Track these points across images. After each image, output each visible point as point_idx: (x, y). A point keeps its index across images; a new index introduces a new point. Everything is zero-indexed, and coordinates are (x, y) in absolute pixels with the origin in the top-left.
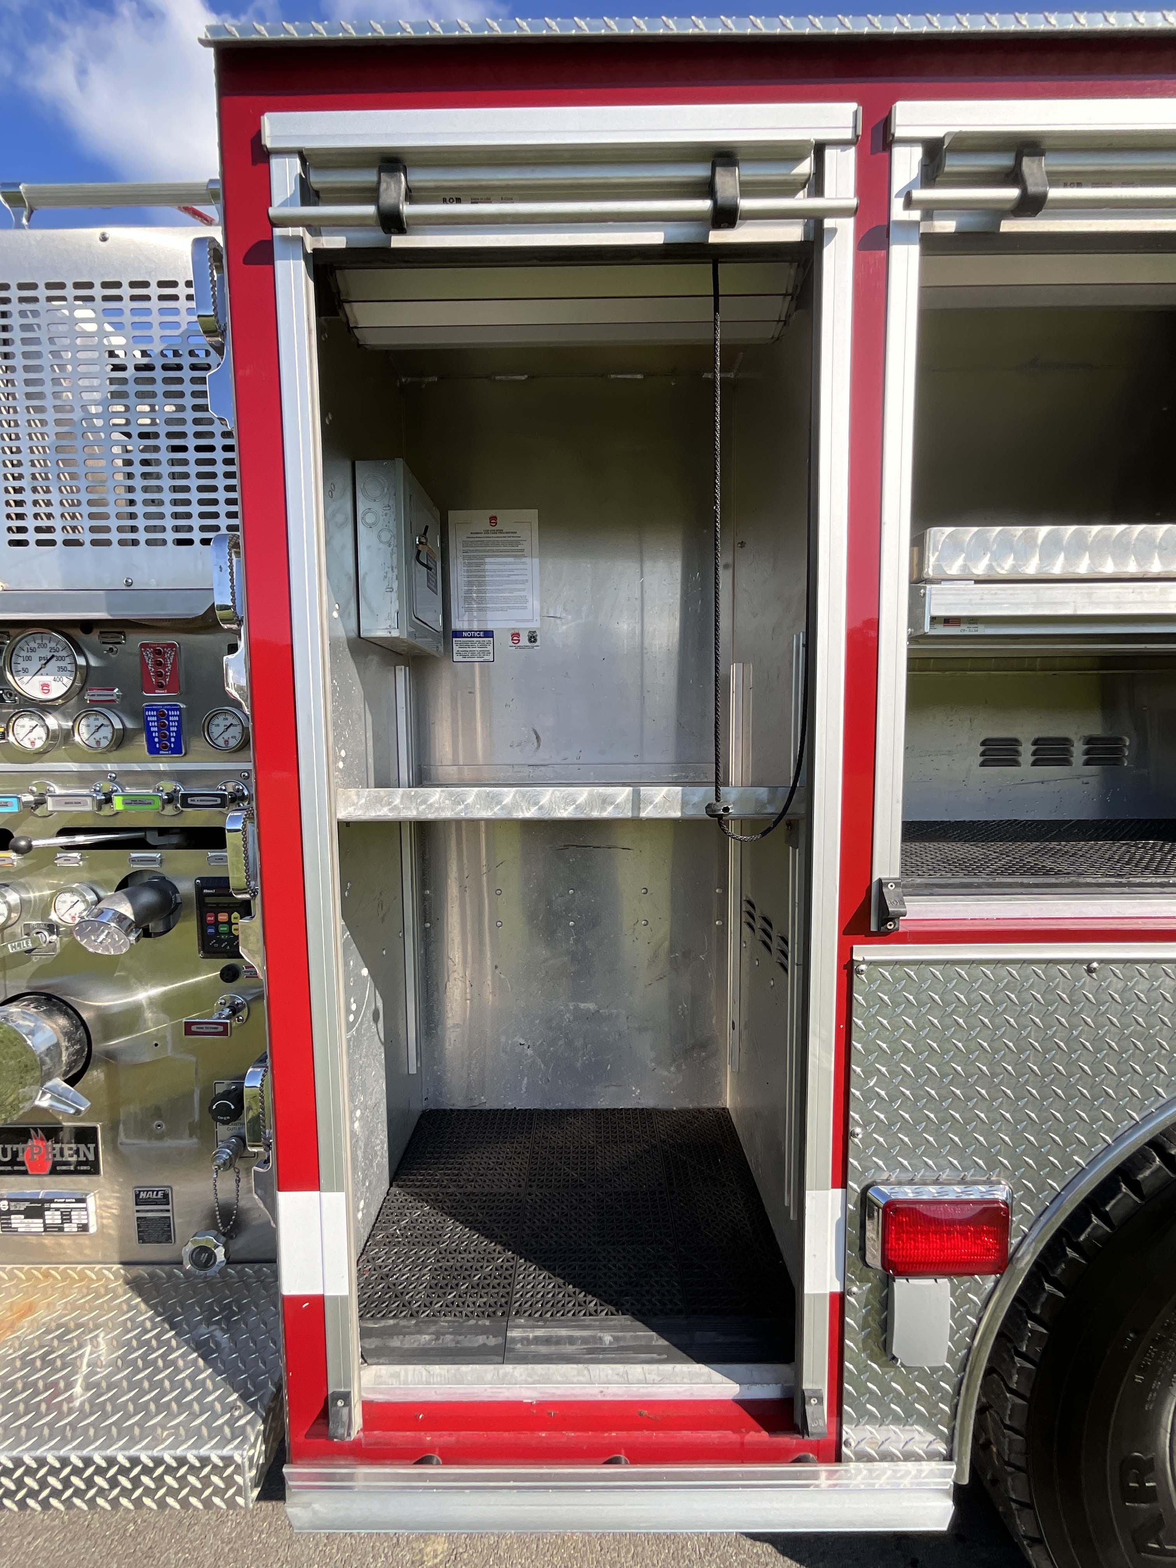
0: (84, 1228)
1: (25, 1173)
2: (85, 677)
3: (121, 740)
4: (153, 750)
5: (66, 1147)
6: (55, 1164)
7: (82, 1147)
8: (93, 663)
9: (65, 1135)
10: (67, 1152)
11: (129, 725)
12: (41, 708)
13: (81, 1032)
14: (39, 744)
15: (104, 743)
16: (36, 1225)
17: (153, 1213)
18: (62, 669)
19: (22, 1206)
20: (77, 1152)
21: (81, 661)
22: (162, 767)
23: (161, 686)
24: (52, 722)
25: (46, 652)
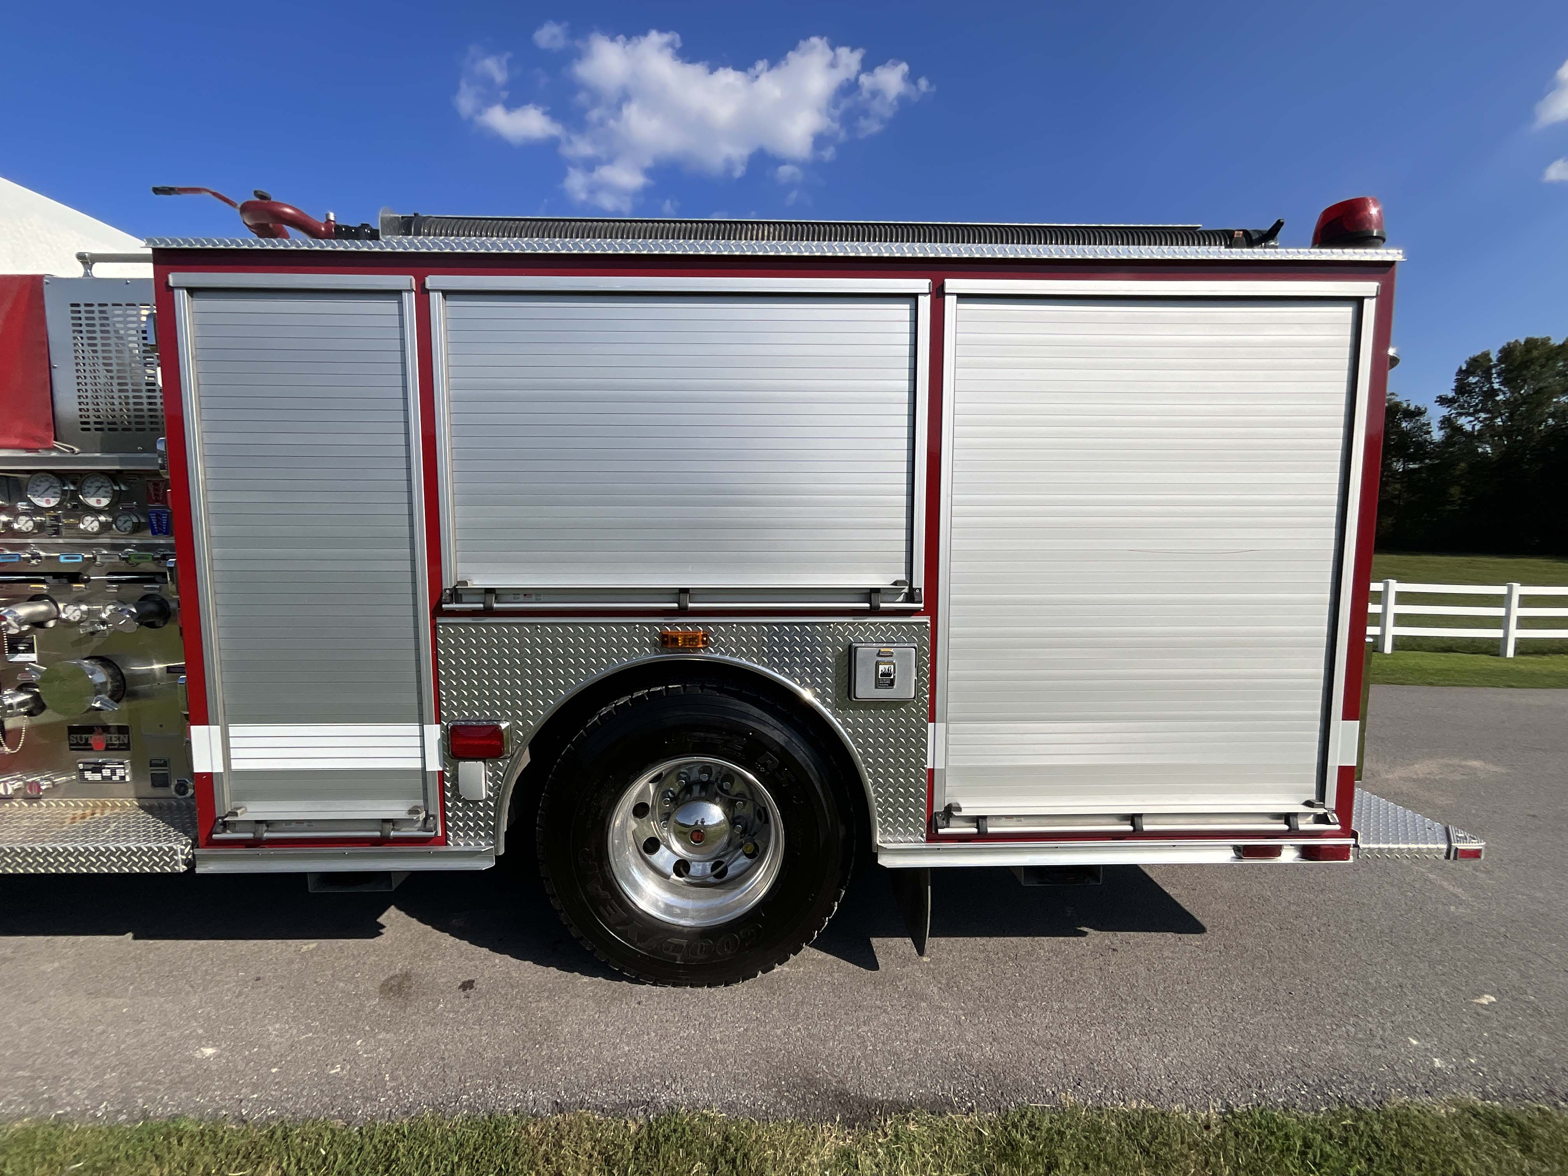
0: (123, 778)
1: (91, 749)
2: (118, 498)
3: (137, 528)
4: (154, 533)
5: (113, 736)
6: (107, 745)
7: (121, 736)
8: (123, 488)
9: (112, 730)
10: (113, 739)
11: (143, 520)
12: (95, 512)
13: (119, 678)
14: (96, 529)
15: (129, 529)
16: (98, 777)
17: (160, 771)
18: (107, 492)
19: (90, 767)
20: (119, 739)
21: (117, 488)
22: (162, 542)
23: (157, 501)
24: (102, 518)
25: (99, 484)
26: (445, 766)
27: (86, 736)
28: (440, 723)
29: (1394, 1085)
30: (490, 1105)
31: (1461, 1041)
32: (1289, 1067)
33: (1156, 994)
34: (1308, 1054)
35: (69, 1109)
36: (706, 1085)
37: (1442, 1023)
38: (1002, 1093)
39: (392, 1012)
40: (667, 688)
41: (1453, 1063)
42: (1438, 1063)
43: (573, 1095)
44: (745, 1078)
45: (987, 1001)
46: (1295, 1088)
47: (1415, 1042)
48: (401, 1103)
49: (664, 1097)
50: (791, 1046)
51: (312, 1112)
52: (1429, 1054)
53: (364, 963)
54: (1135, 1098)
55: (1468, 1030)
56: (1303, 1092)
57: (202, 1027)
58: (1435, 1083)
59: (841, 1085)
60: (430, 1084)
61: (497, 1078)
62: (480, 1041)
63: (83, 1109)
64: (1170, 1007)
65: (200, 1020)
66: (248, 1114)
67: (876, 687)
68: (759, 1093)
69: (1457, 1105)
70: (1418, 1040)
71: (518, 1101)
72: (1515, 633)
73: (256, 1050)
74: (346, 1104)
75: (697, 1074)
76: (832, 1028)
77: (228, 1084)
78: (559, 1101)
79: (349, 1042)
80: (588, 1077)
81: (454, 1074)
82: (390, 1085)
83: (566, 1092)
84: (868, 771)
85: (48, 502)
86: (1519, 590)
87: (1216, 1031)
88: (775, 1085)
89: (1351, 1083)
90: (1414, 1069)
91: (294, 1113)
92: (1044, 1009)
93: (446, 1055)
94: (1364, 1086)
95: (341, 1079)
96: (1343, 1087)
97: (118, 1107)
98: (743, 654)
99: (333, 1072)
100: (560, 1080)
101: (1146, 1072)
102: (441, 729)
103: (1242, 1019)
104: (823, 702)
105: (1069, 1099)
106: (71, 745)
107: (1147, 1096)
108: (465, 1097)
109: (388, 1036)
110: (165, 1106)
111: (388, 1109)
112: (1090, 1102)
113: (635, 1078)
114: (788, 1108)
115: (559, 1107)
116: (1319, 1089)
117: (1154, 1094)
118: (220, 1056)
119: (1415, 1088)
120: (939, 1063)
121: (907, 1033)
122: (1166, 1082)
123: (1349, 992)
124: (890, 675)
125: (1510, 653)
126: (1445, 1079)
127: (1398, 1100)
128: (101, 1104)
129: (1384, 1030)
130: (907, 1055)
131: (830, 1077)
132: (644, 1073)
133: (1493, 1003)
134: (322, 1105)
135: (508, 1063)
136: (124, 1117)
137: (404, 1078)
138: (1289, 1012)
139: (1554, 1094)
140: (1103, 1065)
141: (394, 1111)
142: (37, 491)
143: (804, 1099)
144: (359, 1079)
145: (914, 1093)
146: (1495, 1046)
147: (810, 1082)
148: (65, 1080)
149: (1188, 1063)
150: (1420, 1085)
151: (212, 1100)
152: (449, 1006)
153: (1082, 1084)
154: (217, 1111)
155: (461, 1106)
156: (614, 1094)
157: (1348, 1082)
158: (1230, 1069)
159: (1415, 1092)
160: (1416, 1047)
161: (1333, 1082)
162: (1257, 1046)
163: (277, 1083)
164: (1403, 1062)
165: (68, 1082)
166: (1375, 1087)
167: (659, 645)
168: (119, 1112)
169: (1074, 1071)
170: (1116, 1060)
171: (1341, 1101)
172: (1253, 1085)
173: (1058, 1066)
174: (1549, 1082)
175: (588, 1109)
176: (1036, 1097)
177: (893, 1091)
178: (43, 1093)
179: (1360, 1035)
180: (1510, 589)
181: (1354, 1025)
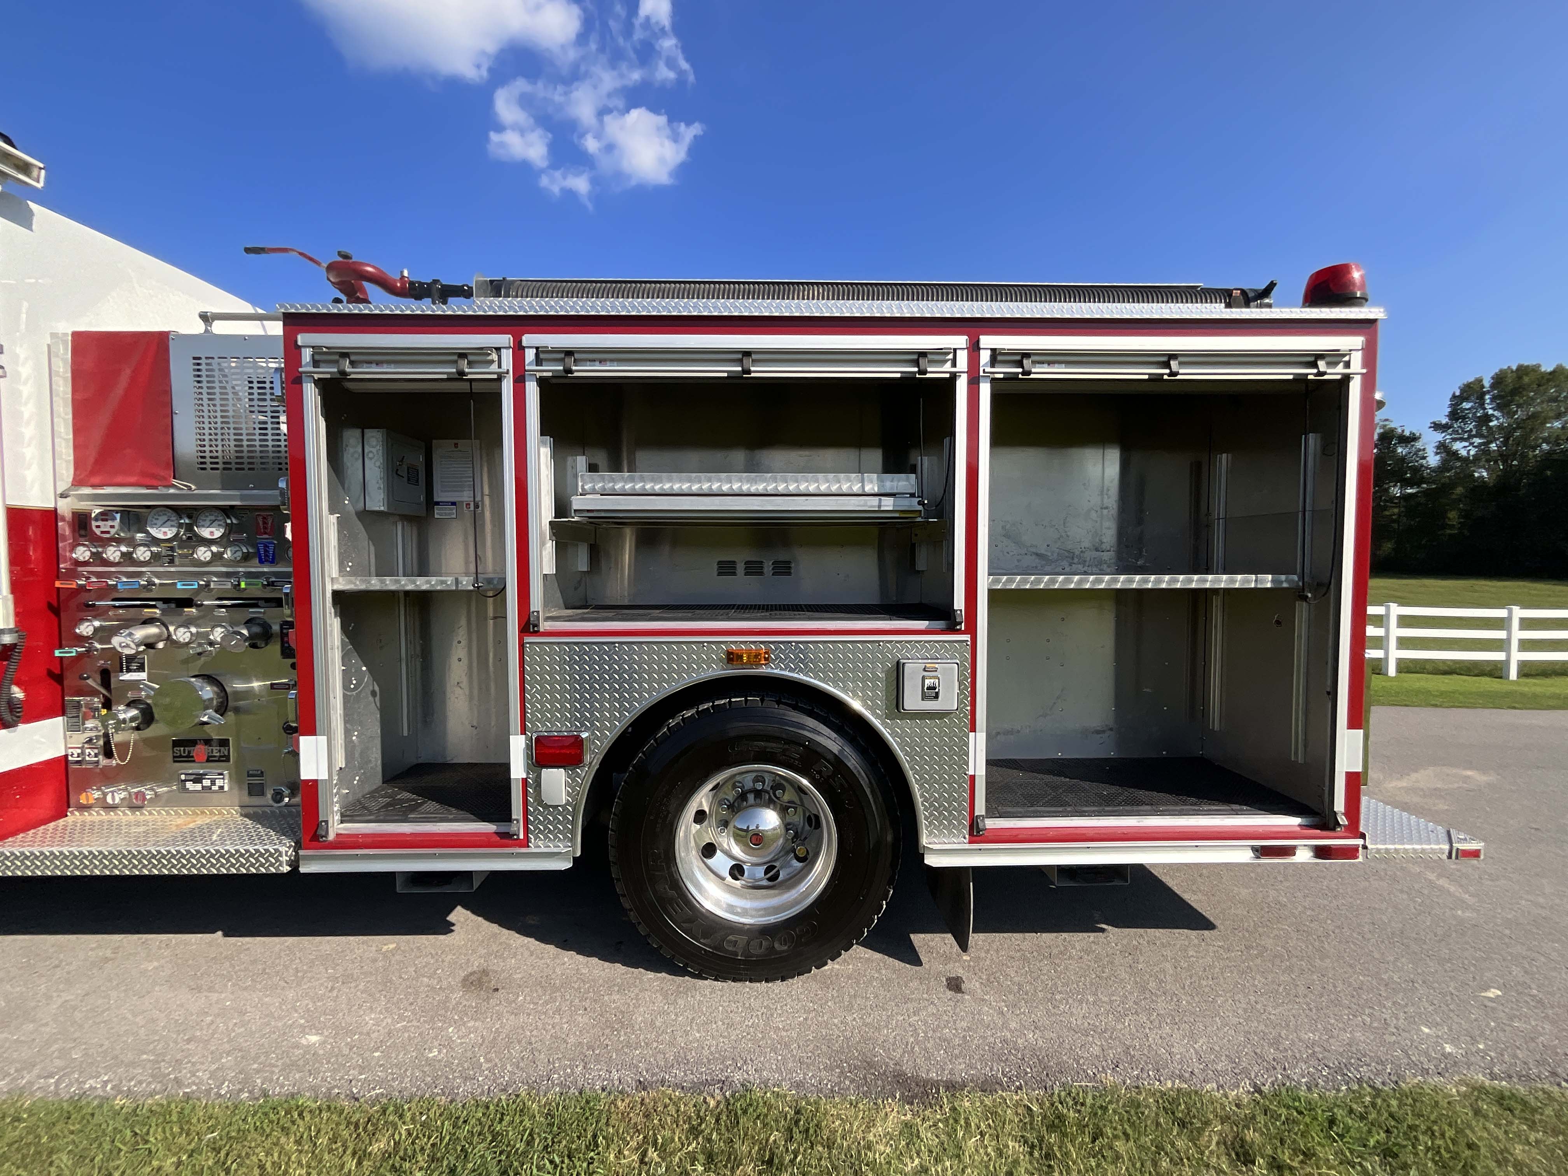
0: (221, 788)
1: (194, 761)
2: (230, 530)
3: (246, 558)
4: (261, 562)
5: (214, 748)
6: (209, 757)
7: (222, 749)
8: (235, 521)
9: (214, 743)
10: (215, 751)
11: (251, 550)
12: (208, 542)
13: (222, 694)
14: (208, 559)
15: (238, 558)
16: (198, 787)
17: (256, 781)
18: (219, 525)
19: (192, 777)
20: (220, 751)
21: (229, 521)
22: (266, 570)
23: (265, 533)
24: (214, 549)
25: (213, 518)
26: (528, 773)
27: (190, 749)
28: (525, 734)
29: (1408, 1067)
30: (580, 1084)
31: (1470, 1030)
32: (1310, 1051)
33: (1184, 988)
34: (1327, 1041)
35: (194, 1088)
36: (774, 1067)
37: (1452, 1015)
38: (1047, 1074)
39: (476, 1003)
40: (730, 702)
41: (1462, 1048)
42: (1448, 1048)
43: (653, 1075)
44: (809, 1061)
45: (1027, 994)
46: (1317, 1069)
47: (1426, 1030)
48: (498, 1081)
49: (738, 1077)
50: (848, 1034)
51: (417, 1090)
52: (1440, 1040)
53: (443, 961)
54: (1170, 1079)
55: (1476, 1020)
56: (1324, 1073)
57: (302, 1017)
58: (1446, 1066)
59: (898, 1067)
60: (521, 1065)
61: (583, 1060)
62: (562, 1028)
63: (208, 1087)
64: (1197, 999)
65: (301, 1011)
66: (359, 1092)
67: (923, 700)
68: (824, 1073)
69: (1467, 1085)
70: (1430, 1028)
71: (604, 1080)
72: (1517, 656)
73: (356, 1037)
74: (448, 1083)
75: (765, 1057)
76: (884, 1018)
77: (336, 1066)
78: (642, 1079)
79: (441, 1029)
80: (666, 1060)
81: (542, 1056)
82: (485, 1066)
83: (647, 1072)
84: (915, 778)
85: (165, 533)
86: (1519, 613)
87: (1241, 1021)
88: (838, 1067)
89: (1369, 1065)
90: (1426, 1054)
91: (400, 1092)
92: (1081, 1002)
93: (533, 1040)
94: (1380, 1067)
95: (440, 1061)
96: (1361, 1069)
97: (239, 1086)
98: (801, 670)
99: (431, 1055)
100: (641, 1062)
101: (1179, 1056)
102: (526, 739)
103: (1265, 1010)
104: (874, 714)
105: (1109, 1078)
106: (174, 757)
107: (1180, 1077)
108: (556, 1076)
109: (477, 1024)
110: (282, 1086)
111: (486, 1087)
112: (1129, 1081)
113: (709, 1061)
114: (852, 1086)
115: (642, 1085)
116: (1339, 1070)
117: (1187, 1075)
118: (324, 1042)
119: (1427, 1070)
120: (987, 1048)
121: (955, 1022)
122: (1197, 1064)
123: (1365, 987)
124: (935, 688)
125: (1513, 674)
126: (1455, 1062)
127: (1412, 1080)
128: (223, 1083)
129: (1397, 1019)
130: (957, 1041)
131: (887, 1060)
132: (717, 1055)
133: (1498, 996)
134: (425, 1084)
135: (591, 1047)
136: (246, 1095)
137: (497, 1060)
138: (1308, 1004)
139: (1557, 1075)
140: (1138, 1050)
141: (492, 1088)
142: (156, 524)
143: (865, 1078)
144: (456, 1061)
145: (966, 1074)
146: (1501, 1034)
147: (870, 1065)
148: (187, 1063)
149: (1217, 1048)
150: (1433, 1067)
151: (324, 1080)
152: (528, 998)
153: (1120, 1066)
154: (329, 1090)
155: (553, 1083)
156: (692, 1074)
157: (1366, 1065)
158: (1256, 1054)
159: (1428, 1073)
160: (1428, 1035)
161: (1352, 1065)
162: (1280, 1034)
163: (381, 1066)
164: (1416, 1047)
165: (189, 1065)
166: (1391, 1069)
167: (726, 661)
168: (241, 1091)
169: (1112, 1055)
170: (1149, 1046)
171: (1360, 1081)
172: (1278, 1067)
173: (1096, 1050)
174: (1552, 1065)
175: (670, 1086)
176: (1078, 1077)
177: (946, 1072)
178: (169, 1074)
179: (1375, 1025)
180: (1510, 612)
181: (1370, 1015)
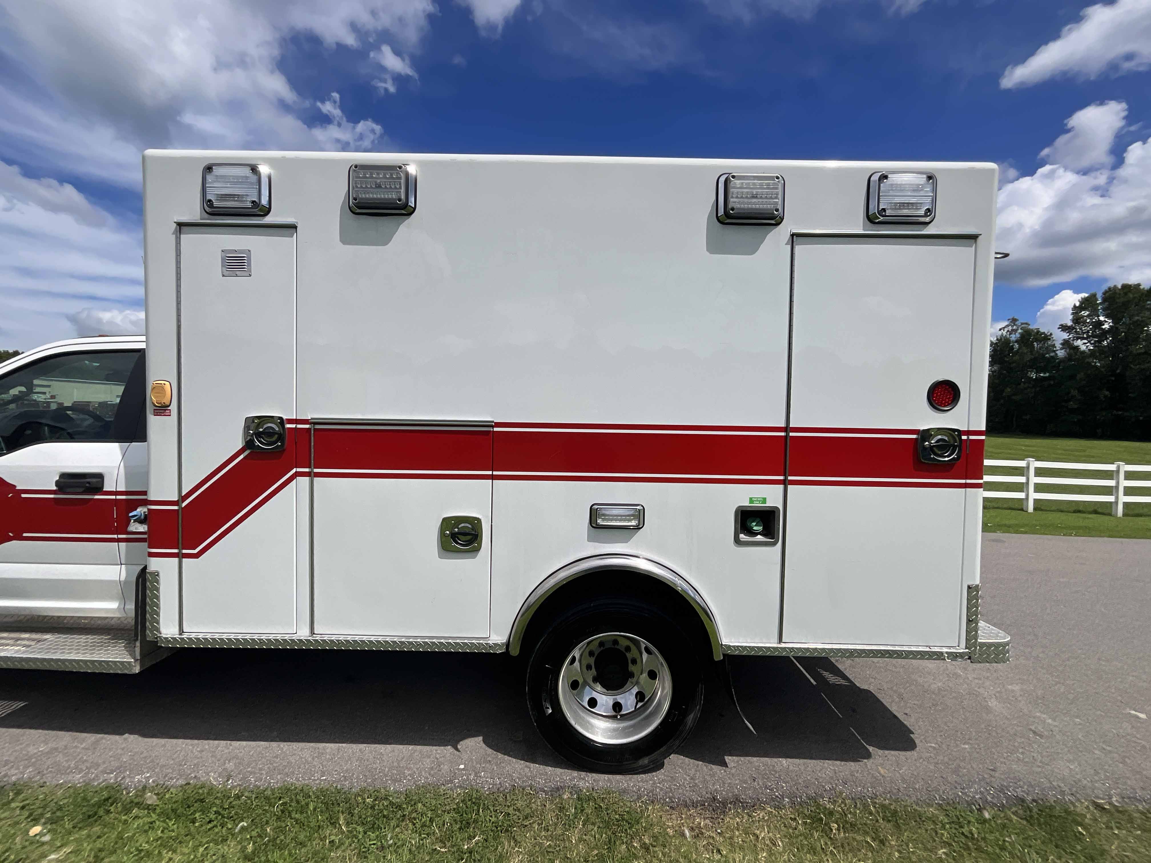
56: (992, 792)
60: (432, 772)
71: (490, 784)
72: (1123, 499)
86: (1124, 467)
89: (1023, 787)
94: (1030, 789)
110: (269, 783)
116: (1002, 791)
125: (1120, 513)
157: (1020, 787)
158: (943, 778)
161: (1010, 787)
162: (959, 765)
177: (726, 785)
179: (1027, 760)
180: (1118, 467)
181: (1022, 753)
